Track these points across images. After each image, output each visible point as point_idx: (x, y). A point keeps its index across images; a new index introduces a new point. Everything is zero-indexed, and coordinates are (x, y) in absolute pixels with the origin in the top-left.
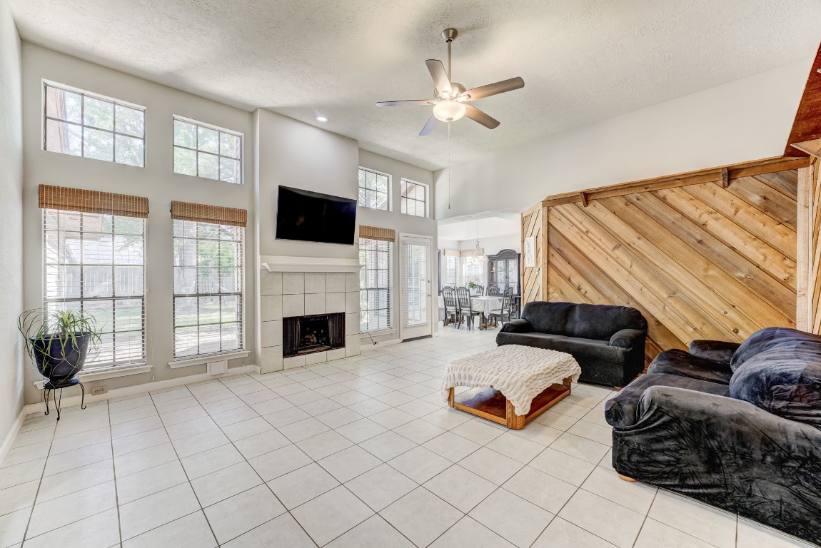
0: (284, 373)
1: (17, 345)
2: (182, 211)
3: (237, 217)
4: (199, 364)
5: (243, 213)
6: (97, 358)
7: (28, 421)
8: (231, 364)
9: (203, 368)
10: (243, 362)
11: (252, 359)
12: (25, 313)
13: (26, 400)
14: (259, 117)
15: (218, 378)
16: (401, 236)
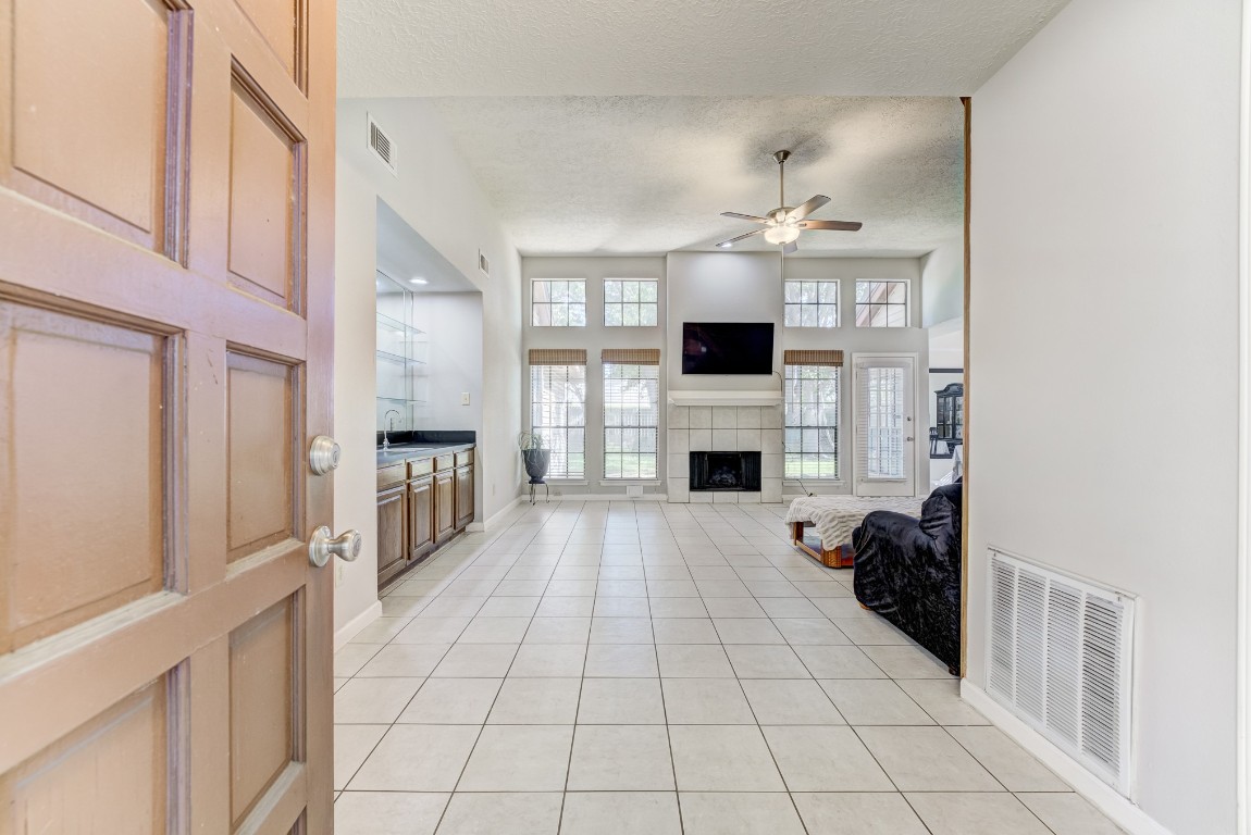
0: (690, 507)
1: (517, 453)
2: (610, 356)
3: (650, 357)
4: (620, 486)
5: (657, 352)
6: (554, 470)
7: (522, 503)
8: (647, 490)
9: (623, 490)
10: (655, 490)
11: (663, 489)
12: (523, 433)
13: (521, 492)
14: (669, 259)
15: (634, 501)
16: (855, 358)
